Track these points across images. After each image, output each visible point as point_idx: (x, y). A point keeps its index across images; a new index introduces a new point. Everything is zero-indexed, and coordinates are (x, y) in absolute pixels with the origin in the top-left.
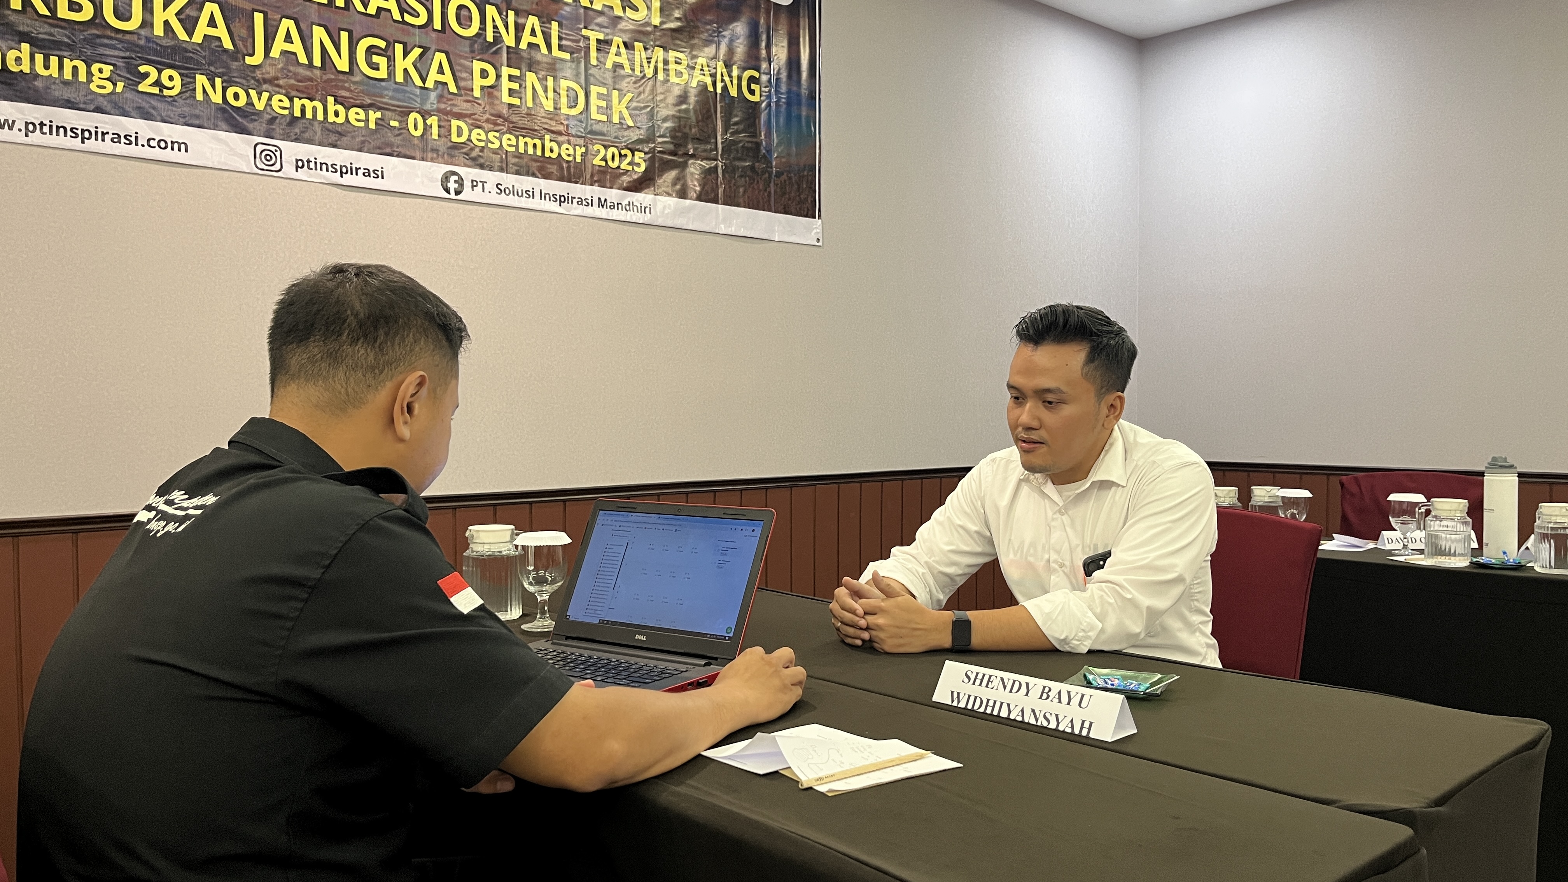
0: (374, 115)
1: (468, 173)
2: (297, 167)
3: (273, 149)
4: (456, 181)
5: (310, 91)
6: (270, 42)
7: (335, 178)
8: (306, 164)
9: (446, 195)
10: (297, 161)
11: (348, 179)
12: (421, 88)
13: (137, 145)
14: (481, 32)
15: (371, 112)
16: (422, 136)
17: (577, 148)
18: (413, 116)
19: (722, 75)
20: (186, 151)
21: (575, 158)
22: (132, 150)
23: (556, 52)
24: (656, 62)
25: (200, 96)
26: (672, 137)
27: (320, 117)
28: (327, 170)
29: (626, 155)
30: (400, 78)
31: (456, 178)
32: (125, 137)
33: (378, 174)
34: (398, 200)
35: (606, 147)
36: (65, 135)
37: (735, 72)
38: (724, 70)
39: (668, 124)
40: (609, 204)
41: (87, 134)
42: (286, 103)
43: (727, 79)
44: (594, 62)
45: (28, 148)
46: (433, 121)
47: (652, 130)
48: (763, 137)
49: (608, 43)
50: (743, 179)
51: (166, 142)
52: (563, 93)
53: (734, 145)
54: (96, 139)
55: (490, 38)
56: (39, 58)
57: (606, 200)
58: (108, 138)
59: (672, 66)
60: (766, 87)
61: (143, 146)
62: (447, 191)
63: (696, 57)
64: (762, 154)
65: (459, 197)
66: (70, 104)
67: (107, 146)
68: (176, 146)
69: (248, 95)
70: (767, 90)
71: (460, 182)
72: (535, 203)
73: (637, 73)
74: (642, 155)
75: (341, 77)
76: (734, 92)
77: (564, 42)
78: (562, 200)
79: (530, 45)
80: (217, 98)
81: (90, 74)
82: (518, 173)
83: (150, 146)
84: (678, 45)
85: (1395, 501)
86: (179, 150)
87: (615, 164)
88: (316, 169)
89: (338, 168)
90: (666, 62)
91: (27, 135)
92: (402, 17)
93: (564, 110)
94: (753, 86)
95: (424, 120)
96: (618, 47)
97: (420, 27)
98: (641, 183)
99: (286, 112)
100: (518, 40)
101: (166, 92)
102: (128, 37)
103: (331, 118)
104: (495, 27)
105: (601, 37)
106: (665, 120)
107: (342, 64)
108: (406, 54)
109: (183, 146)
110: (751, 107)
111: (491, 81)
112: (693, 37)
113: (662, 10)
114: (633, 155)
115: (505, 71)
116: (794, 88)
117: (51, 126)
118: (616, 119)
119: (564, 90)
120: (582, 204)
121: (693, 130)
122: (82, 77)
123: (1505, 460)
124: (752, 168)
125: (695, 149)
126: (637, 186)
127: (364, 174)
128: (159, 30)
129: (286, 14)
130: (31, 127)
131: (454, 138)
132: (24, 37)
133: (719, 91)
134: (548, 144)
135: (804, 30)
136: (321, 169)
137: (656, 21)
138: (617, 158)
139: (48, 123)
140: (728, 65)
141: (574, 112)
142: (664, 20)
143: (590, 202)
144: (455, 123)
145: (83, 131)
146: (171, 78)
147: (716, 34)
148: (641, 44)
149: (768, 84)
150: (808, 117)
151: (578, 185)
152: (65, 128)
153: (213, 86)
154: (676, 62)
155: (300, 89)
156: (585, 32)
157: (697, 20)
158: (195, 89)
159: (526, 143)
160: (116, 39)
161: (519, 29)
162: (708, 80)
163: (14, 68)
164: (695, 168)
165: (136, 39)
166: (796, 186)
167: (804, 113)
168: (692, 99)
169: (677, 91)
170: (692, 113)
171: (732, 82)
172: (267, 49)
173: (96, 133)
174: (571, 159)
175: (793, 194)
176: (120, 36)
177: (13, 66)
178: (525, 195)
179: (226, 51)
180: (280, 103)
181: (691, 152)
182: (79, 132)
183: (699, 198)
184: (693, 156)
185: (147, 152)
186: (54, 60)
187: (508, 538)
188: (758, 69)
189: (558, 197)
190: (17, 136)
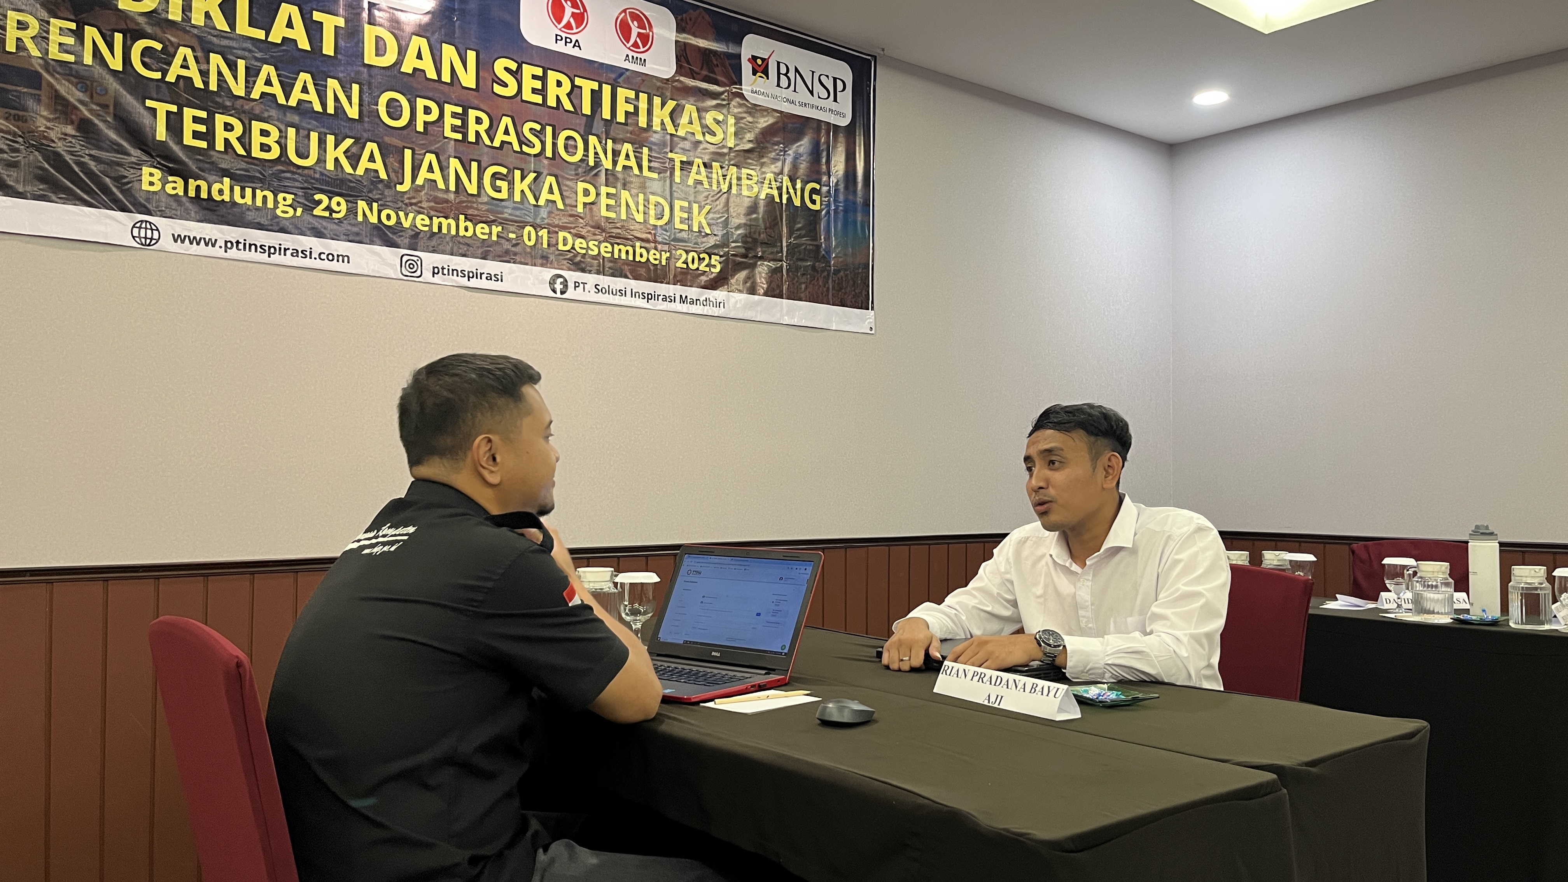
0: (496, 230)
1: (572, 276)
2: (434, 273)
3: (415, 259)
4: (561, 283)
5: (447, 210)
6: (416, 172)
7: (464, 281)
8: (441, 270)
9: (553, 295)
10: (434, 268)
11: (474, 283)
12: (534, 205)
13: (311, 258)
14: (584, 158)
15: (494, 227)
16: (535, 245)
17: (663, 253)
18: (528, 229)
19: (787, 188)
20: (348, 262)
21: (660, 262)
22: (307, 263)
23: (646, 173)
24: (731, 179)
25: (360, 218)
26: (743, 242)
27: (453, 232)
28: (457, 276)
29: (704, 259)
30: (517, 197)
31: (561, 280)
32: (302, 252)
33: (498, 278)
34: (513, 299)
35: (687, 252)
36: (256, 251)
37: (799, 186)
38: (789, 184)
39: (740, 232)
40: (689, 300)
41: (272, 250)
42: (427, 222)
43: (791, 191)
44: (677, 180)
45: (227, 261)
46: (544, 233)
47: (726, 236)
48: (823, 240)
49: (690, 163)
50: (804, 277)
51: (333, 256)
52: (652, 207)
53: (796, 248)
54: (280, 254)
55: (591, 163)
56: (237, 189)
57: (686, 297)
58: (289, 252)
59: (744, 182)
60: (825, 197)
61: (315, 259)
62: (554, 291)
63: (764, 173)
64: (821, 255)
65: (564, 296)
66: (260, 227)
67: (288, 260)
68: (341, 258)
69: (398, 215)
70: (826, 199)
71: (565, 284)
72: (627, 300)
73: (715, 187)
74: (718, 258)
75: (470, 198)
76: (797, 202)
77: (652, 164)
78: (649, 297)
79: (625, 167)
80: (374, 219)
81: (276, 202)
82: (613, 275)
83: (320, 259)
84: (750, 164)
85: (1389, 565)
86: (343, 262)
87: (695, 266)
88: (449, 275)
89: (466, 273)
90: (739, 179)
91: (226, 251)
92: (521, 148)
93: (652, 221)
94: (814, 197)
95: (537, 233)
96: (699, 166)
97: (535, 156)
98: (716, 283)
99: (427, 229)
100: (615, 163)
101: (334, 215)
102: (306, 171)
103: (462, 232)
104: (596, 153)
105: (685, 159)
106: (738, 228)
107: (472, 189)
108: (523, 178)
109: (346, 259)
110: (812, 215)
111: (591, 198)
112: (763, 157)
113: (736, 134)
114: (710, 258)
115: (604, 190)
116: (851, 197)
117: (245, 244)
118: (696, 229)
119: (652, 205)
120: (666, 301)
121: (762, 235)
122: (270, 205)
123: (1487, 527)
124: (813, 268)
125: (763, 252)
126: (714, 284)
127: (487, 278)
128: (330, 166)
129: (429, 149)
130: (229, 245)
131: (561, 247)
132: (225, 173)
133: (784, 201)
134: (638, 251)
135: (860, 146)
136: (453, 275)
137: (731, 143)
138: (696, 261)
139: (243, 242)
140: (793, 180)
141: (660, 223)
142: (738, 142)
143: (673, 298)
144: (562, 234)
145: (270, 247)
146: (339, 204)
147: (782, 153)
148: (718, 164)
149: (828, 195)
150: (862, 222)
151: (663, 285)
152: (256, 245)
153: (371, 210)
154: (747, 178)
155: (438, 209)
156: (670, 155)
157: (767, 141)
158: (357, 213)
159: (620, 250)
160: (299, 174)
161: (616, 154)
162: (775, 193)
163: (218, 198)
164: (763, 270)
165: (312, 173)
166: (851, 282)
167: (859, 219)
168: (761, 209)
169: (747, 202)
170: (761, 221)
171: (796, 193)
172: (414, 177)
173: (280, 249)
174: (657, 262)
175: (849, 289)
176: (300, 171)
177: (216, 196)
178: (618, 293)
179: (382, 181)
180: (422, 221)
181: (760, 254)
182: (267, 248)
183: (766, 294)
184: (761, 258)
185: (318, 264)
186: (249, 191)
187: (608, 578)
188: (819, 182)
189: (646, 295)
190: (218, 252)
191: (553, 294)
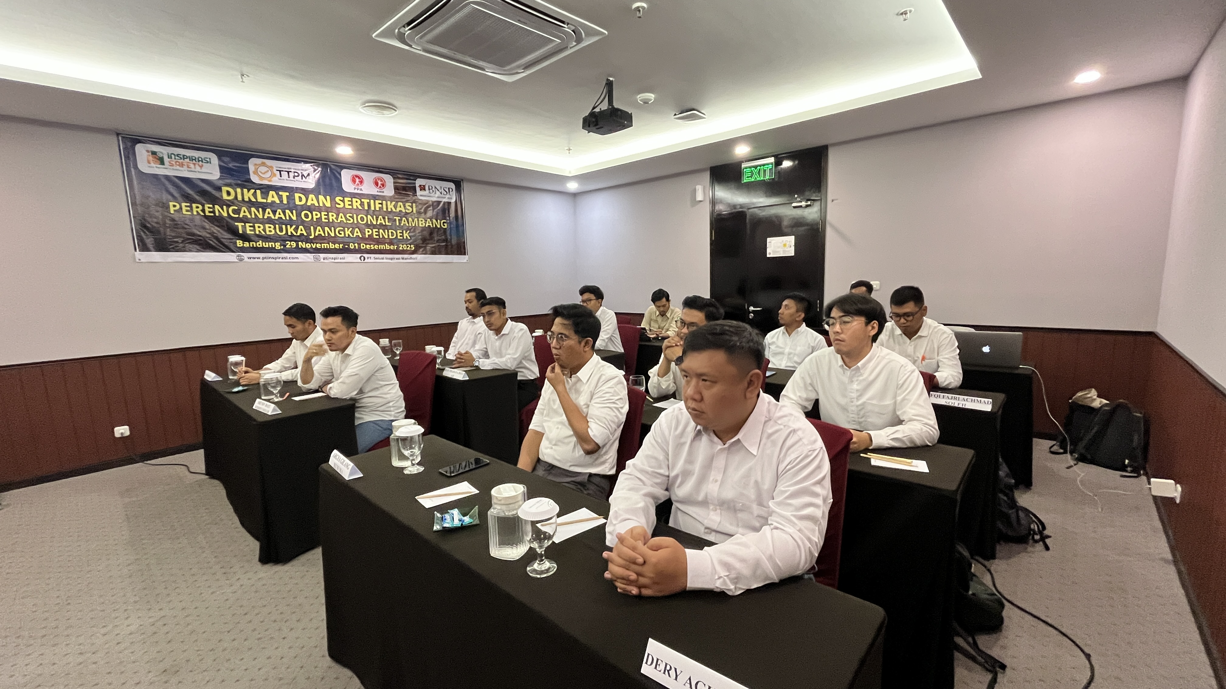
0: (341, 245)
1: (366, 256)
2: (324, 259)
3: (318, 256)
5: (326, 242)
6: (315, 232)
7: (333, 261)
8: (326, 258)
11: (336, 261)
12: (352, 237)
14: (367, 222)
16: (354, 248)
17: (395, 246)
18: (351, 244)
19: (435, 223)
20: (298, 259)
21: (394, 248)
22: (286, 260)
25: (300, 247)
26: (421, 240)
27: (328, 247)
28: (331, 259)
29: (409, 246)
30: (347, 236)
32: (284, 258)
35: (403, 245)
38: (435, 221)
39: (420, 237)
40: (405, 259)
41: (276, 258)
42: (320, 245)
44: (398, 225)
46: (356, 245)
47: (416, 238)
48: (449, 237)
49: (401, 219)
50: (444, 248)
51: (293, 258)
53: (440, 240)
54: (278, 259)
55: (369, 223)
56: (264, 243)
57: (403, 258)
61: (288, 259)
63: (426, 219)
64: (448, 241)
65: (364, 262)
66: (271, 252)
67: (281, 260)
68: (295, 258)
69: (311, 245)
70: (449, 225)
71: (364, 258)
72: (385, 261)
74: (413, 245)
75: (332, 237)
76: (439, 226)
78: (392, 259)
80: (304, 247)
83: (290, 259)
87: (406, 248)
88: (328, 259)
89: (334, 258)
91: (263, 260)
92: (347, 221)
93: (391, 237)
94: (444, 224)
95: (354, 245)
97: (351, 223)
99: (320, 247)
101: (292, 247)
102: (283, 236)
103: (331, 247)
104: (370, 220)
107: (333, 235)
108: (348, 230)
110: (444, 230)
111: (370, 233)
112: (426, 215)
113: (416, 209)
114: (411, 246)
115: (374, 230)
116: (457, 223)
118: (405, 238)
119: (390, 232)
121: (426, 238)
122: (274, 246)
124: (448, 244)
125: (428, 242)
126: (413, 253)
127: (340, 259)
128: (289, 234)
129: (318, 225)
130: (264, 258)
131: (362, 248)
132: (260, 239)
133: (434, 226)
134: (388, 246)
135: (459, 207)
137: (415, 212)
139: (267, 257)
140: (437, 220)
141: (394, 237)
143: (399, 259)
144: (362, 244)
146: (293, 244)
148: (411, 218)
149: (449, 223)
151: (397, 255)
152: (270, 258)
153: (303, 244)
154: (421, 221)
155: (323, 242)
156: (394, 218)
157: (427, 210)
158: (299, 245)
159: (381, 247)
162: (431, 224)
164: (430, 247)
165: (285, 236)
166: (459, 247)
167: (461, 229)
168: (427, 230)
169: (422, 228)
170: (427, 233)
172: (315, 234)
175: (458, 250)
176: (281, 236)
177: (258, 246)
178: (383, 259)
182: (274, 258)
183: (431, 254)
184: (427, 244)
186: (267, 243)
188: (446, 220)
190: (261, 260)
191: (360, 261)
